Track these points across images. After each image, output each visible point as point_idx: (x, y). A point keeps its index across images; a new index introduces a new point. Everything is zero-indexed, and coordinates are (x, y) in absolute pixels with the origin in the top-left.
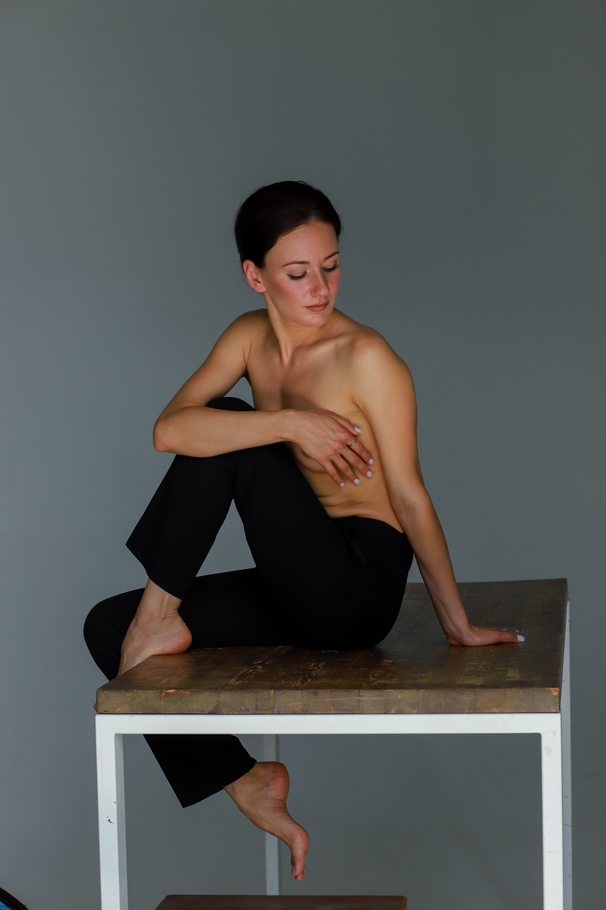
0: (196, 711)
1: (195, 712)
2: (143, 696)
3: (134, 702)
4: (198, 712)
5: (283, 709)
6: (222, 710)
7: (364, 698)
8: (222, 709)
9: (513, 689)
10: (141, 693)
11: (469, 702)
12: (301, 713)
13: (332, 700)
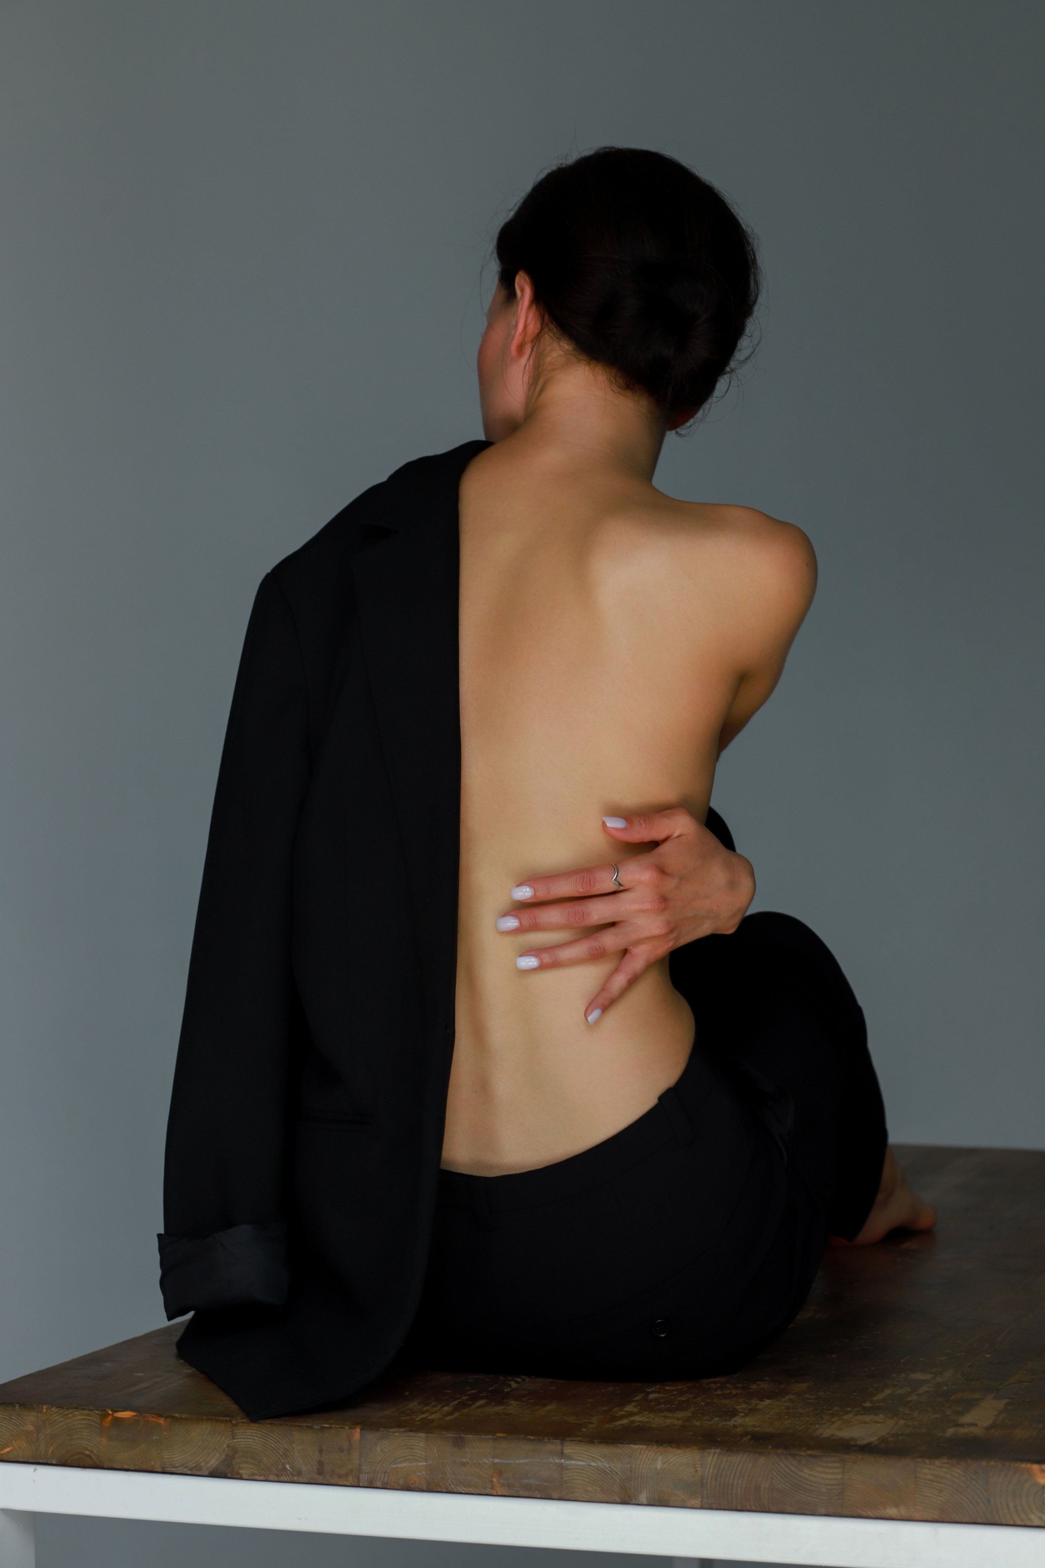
0: (180, 1466)
1: (178, 1469)
2: (61, 1421)
3: (39, 1435)
4: (185, 1470)
5: (380, 1477)
6: (240, 1468)
7: (573, 1462)
8: (241, 1466)
9: (937, 1462)
10: (57, 1416)
11: (829, 1487)
12: (425, 1489)
13: (496, 1461)
